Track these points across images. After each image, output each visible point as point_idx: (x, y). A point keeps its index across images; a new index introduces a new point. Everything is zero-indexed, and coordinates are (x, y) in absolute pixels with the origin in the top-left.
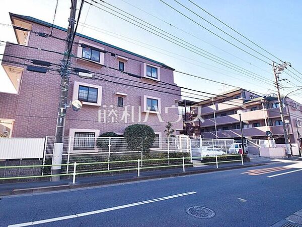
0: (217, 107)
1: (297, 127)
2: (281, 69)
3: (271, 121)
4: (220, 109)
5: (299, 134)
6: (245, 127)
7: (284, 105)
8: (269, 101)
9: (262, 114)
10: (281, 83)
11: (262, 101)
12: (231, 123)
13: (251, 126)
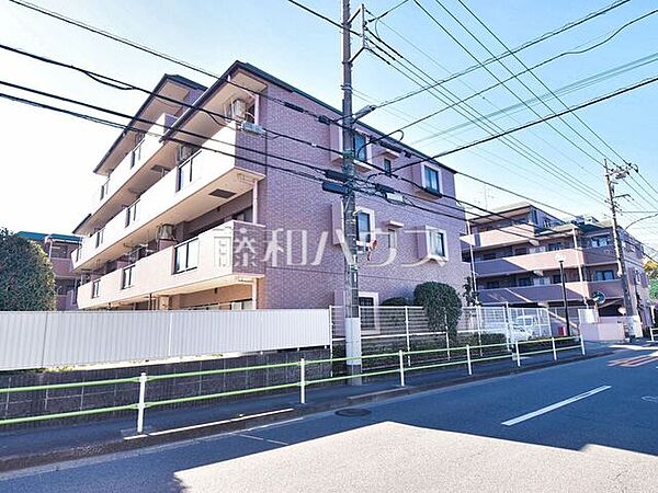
0: (478, 240)
1: (635, 283)
2: (620, 176)
3: (589, 272)
4: (483, 245)
5: (638, 297)
6: (537, 283)
7: (624, 244)
8: (587, 232)
9: (573, 257)
10: (620, 201)
11: (573, 232)
12: (508, 273)
13: (547, 281)
